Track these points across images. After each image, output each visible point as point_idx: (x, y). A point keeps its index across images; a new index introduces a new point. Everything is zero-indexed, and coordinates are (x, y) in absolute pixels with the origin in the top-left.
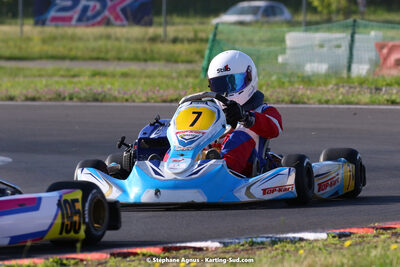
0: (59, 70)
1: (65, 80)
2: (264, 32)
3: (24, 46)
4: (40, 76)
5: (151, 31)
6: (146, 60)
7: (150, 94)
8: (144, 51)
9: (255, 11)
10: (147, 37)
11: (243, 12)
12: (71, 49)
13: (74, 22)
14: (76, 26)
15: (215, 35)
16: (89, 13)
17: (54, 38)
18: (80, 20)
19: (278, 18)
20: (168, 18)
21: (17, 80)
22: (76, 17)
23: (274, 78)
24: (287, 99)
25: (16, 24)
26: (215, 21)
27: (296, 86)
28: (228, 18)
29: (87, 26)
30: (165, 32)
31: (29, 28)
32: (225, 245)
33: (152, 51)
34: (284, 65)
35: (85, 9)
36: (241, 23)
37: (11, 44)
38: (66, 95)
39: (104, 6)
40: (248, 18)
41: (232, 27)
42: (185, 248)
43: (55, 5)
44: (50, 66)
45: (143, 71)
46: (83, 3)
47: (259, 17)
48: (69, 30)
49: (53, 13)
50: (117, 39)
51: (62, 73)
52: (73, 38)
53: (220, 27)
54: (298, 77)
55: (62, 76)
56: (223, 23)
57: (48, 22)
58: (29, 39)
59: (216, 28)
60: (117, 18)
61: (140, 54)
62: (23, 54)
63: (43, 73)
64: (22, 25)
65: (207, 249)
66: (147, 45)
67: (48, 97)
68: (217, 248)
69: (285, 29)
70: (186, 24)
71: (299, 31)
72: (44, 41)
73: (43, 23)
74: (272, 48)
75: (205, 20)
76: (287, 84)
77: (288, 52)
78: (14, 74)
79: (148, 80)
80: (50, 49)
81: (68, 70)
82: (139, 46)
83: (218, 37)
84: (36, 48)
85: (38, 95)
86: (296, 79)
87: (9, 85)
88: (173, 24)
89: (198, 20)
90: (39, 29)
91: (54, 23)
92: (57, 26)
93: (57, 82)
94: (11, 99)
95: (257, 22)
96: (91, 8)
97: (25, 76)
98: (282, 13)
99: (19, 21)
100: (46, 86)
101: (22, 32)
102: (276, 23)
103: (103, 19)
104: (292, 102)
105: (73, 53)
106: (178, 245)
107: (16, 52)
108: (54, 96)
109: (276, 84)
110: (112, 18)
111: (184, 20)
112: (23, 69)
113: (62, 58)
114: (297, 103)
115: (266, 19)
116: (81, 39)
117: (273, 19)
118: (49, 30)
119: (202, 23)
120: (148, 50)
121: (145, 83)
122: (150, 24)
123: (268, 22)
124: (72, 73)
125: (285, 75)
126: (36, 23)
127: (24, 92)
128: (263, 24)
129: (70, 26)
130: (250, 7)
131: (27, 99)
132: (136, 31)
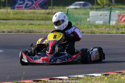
0: (19, 23)
1: (21, 26)
2: (83, 11)
3: (8, 16)
4: (13, 25)
5: (48, 11)
6: (46, 20)
7: (47, 30)
8: (45, 17)
9: (80, 5)
10: (47, 13)
11: (76, 5)
12: (22, 17)
13: (23, 8)
14: (24, 9)
15: (67, 12)
16: (28, 6)
17: (17, 13)
18: (25, 7)
19: (87, 7)
20: (53, 7)
21: (6, 26)
22: (24, 6)
23: (86, 26)
24: (90, 32)
25: (5, 9)
26: (67, 8)
27: (93, 28)
28: (72, 7)
29: (28, 9)
30: (52, 11)
31: (9, 10)
32: (69, 78)
33: (48, 17)
34: (89, 21)
35: (27, 4)
36: (76, 9)
37: (4, 15)
38: (21, 31)
39: (33, 3)
40: (78, 7)
41: (73, 10)
42: (57, 79)
43: (18, 3)
44: (16, 22)
45: (45, 23)
46: (26, 2)
47: (82, 6)
48: (22, 11)
49: (17, 5)
50: (37, 13)
51: (20, 24)
52: (23, 13)
53: (69, 10)
54: (93, 25)
55: (20, 25)
56: (70, 9)
57: (15, 8)
58: (9, 14)
59: (68, 10)
60: (37, 7)
61: (44, 18)
62: (8, 18)
63: (14, 24)
64: (7, 9)
65: (64, 79)
66: (46, 15)
67: (15, 31)
68: (67, 79)
69: (89, 10)
70: (58, 9)
71: (94, 11)
72: (14, 14)
73: (14, 9)
74: (85, 16)
75: (65, 7)
76: (90, 27)
77: (90, 17)
78: (5, 24)
79: (46, 26)
80: (16, 16)
81: (22, 23)
82: (44, 16)
83: (68, 13)
84: (12, 16)
85: (12, 31)
86: (92, 26)
87: (3, 28)
88: (54, 9)
89: (62, 7)
90: (12, 10)
91: (17, 8)
92: (18, 9)
93: (18, 27)
94: (4, 32)
95: (81, 8)
96: (29, 4)
97: (8, 25)
98: (89, 5)
99: (6, 8)
100: (14, 28)
101: (7, 11)
102: (87, 8)
103: (33, 7)
104: (91, 33)
105: (23, 18)
106: (55, 78)
107: (5, 18)
108: (17, 31)
109: (86, 27)
110: (35, 7)
111: (58, 7)
112: (7, 23)
113: (20, 19)
114: (93, 33)
115: (83, 7)
116: (25, 13)
117: (86, 7)
118: (16, 10)
119: (63, 8)
120: (47, 17)
121: (46, 27)
122: (47, 9)
123: (84, 8)
124: (23, 24)
125: (89, 25)
126: (12, 9)
127: (8, 30)
128: (82, 8)
129: (22, 9)
130: (79, 3)
131: (9, 32)
132: (43, 11)
